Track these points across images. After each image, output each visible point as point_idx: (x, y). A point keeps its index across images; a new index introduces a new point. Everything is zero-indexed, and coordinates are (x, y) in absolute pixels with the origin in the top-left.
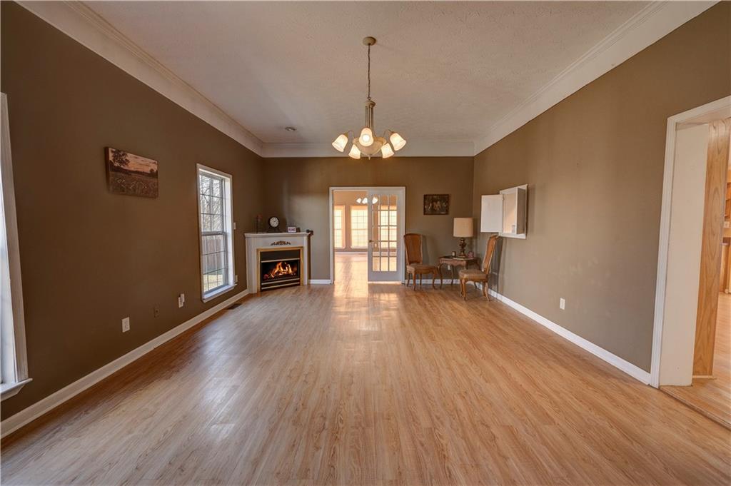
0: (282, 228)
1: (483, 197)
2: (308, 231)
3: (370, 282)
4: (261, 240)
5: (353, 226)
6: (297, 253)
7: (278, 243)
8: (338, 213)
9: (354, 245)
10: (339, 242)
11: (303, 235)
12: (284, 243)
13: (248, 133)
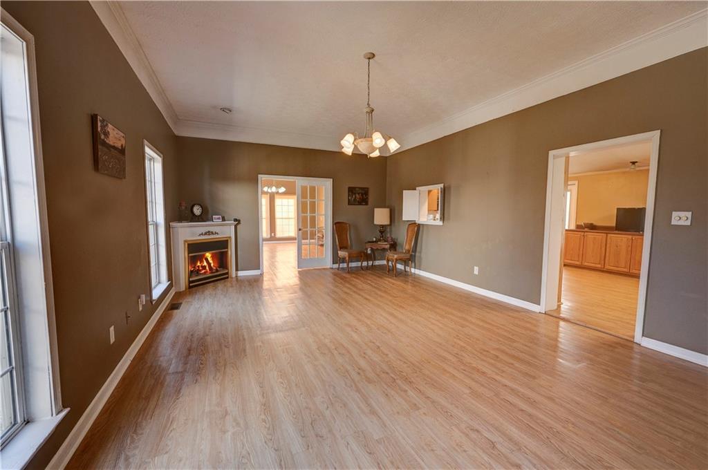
0: (204, 217)
1: (404, 191)
2: (235, 220)
3: (300, 270)
4: (188, 229)
5: (278, 214)
6: (224, 244)
7: (206, 234)
8: (264, 202)
9: (279, 234)
10: (265, 232)
11: (230, 225)
12: (212, 233)
13: (169, 106)
